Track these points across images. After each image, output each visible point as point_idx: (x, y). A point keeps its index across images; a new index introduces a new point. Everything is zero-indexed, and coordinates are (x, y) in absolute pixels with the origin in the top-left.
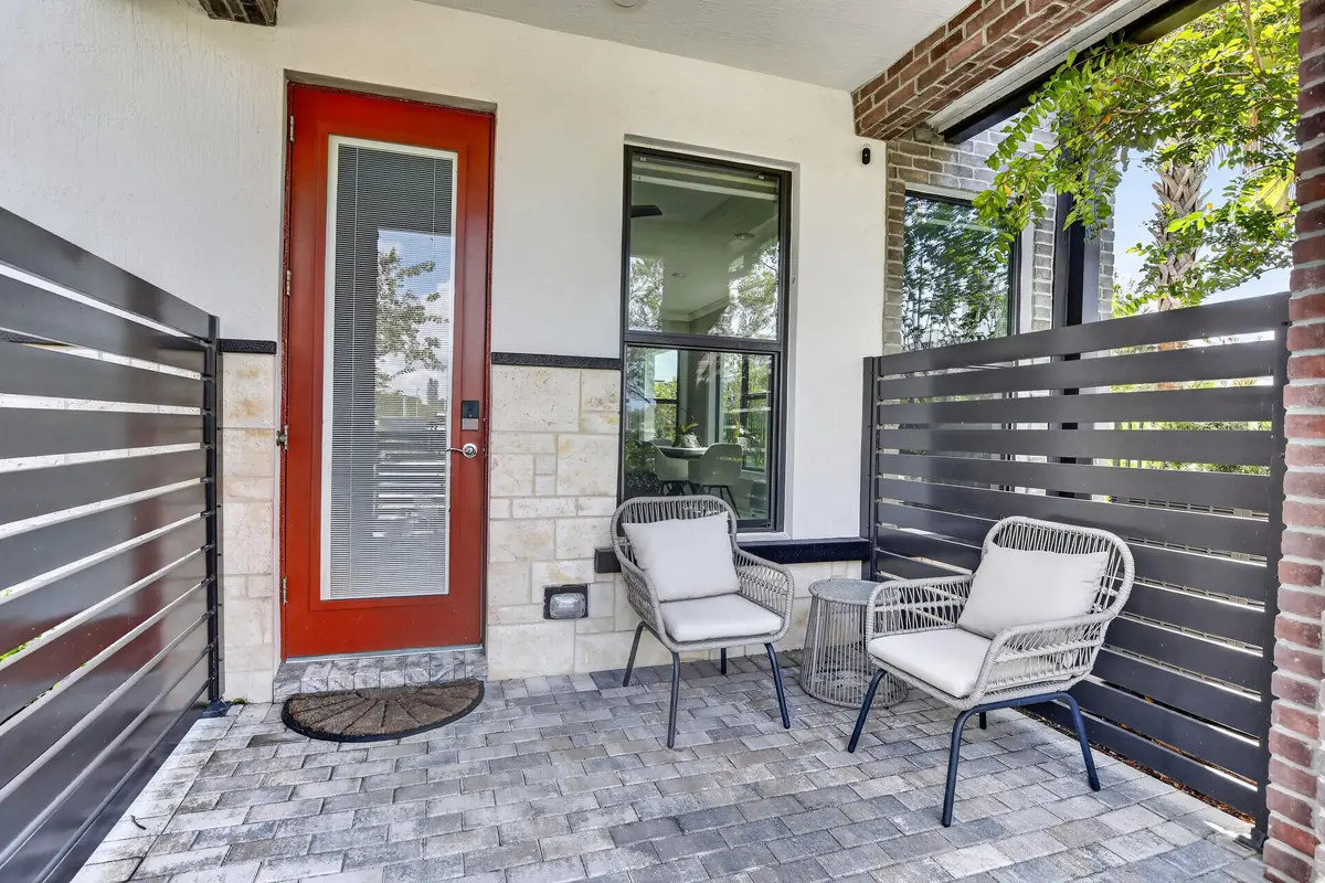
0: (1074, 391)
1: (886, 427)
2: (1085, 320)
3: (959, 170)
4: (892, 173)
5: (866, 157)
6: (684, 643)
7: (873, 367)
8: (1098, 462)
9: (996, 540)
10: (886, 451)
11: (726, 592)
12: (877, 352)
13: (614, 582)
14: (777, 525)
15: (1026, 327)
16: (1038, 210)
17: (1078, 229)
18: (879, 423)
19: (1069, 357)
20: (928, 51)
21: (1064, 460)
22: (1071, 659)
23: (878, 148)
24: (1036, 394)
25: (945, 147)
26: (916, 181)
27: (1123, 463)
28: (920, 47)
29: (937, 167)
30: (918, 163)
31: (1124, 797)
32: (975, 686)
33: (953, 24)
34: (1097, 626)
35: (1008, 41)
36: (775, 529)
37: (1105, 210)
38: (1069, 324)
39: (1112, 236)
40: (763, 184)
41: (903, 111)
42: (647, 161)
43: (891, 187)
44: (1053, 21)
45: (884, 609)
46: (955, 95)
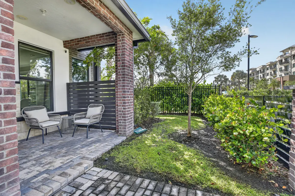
0: (97, 89)
1: (71, 94)
2: (98, 81)
3: (80, 56)
4: (70, 55)
5: (66, 52)
6: (44, 127)
7: (68, 85)
8: (100, 97)
9: (89, 107)
10: (71, 97)
11: (47, 120)
12: (69, 82)
13: (21, 123)
14: (53, 110)
15: (90, 81)
16: (91, 63)
17: (96, 67)
18: (70, 93)
19: (96, 85)
20: (77, 40)
21: (96, 97)
22: (99, 118)
23: (68, 50)
24: (92, 89)
25: (78, 52)
26: (74, 56)
27: (104, 97)
28: (75, 39)
29: (77, 55)
30: (74, 54)
31: (105, 132)
32: (89, 122)
33: (81, 39)
34: (101, 114)
35: (88, 44)
36: (52, 111)
37: (100, 64)
38: (96, 81)
39: (101, 68)
40: (47, 52)
41: (72, 47)
42: (22, 44)
43: (70, 57)
44: (93, 44)
45: (76, 117)
46: (80, 47)
